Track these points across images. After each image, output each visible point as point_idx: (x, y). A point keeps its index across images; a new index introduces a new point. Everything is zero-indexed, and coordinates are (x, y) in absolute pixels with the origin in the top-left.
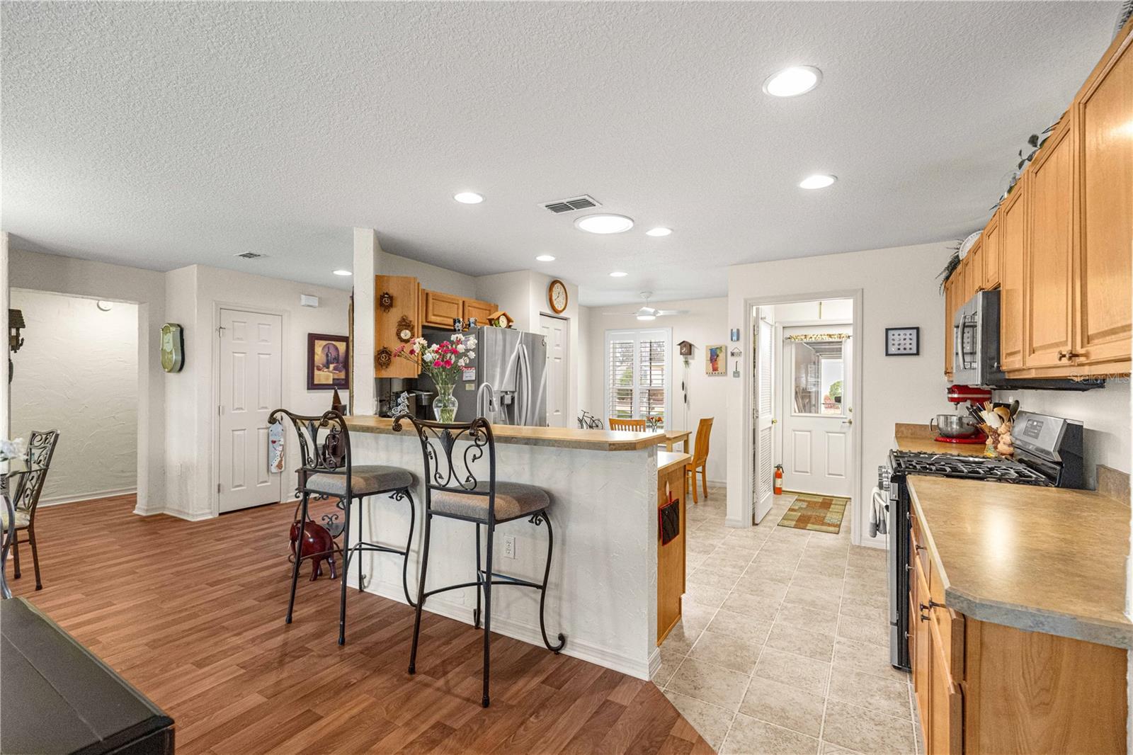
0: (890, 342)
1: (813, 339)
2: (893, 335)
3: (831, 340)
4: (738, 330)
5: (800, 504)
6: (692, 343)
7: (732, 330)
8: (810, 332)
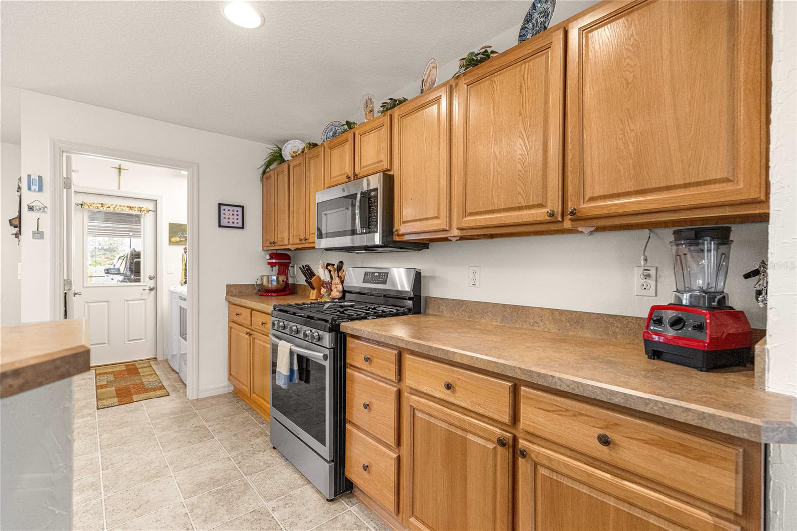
0: (222, 216)
2: (224, 210)
3: (131, 212)
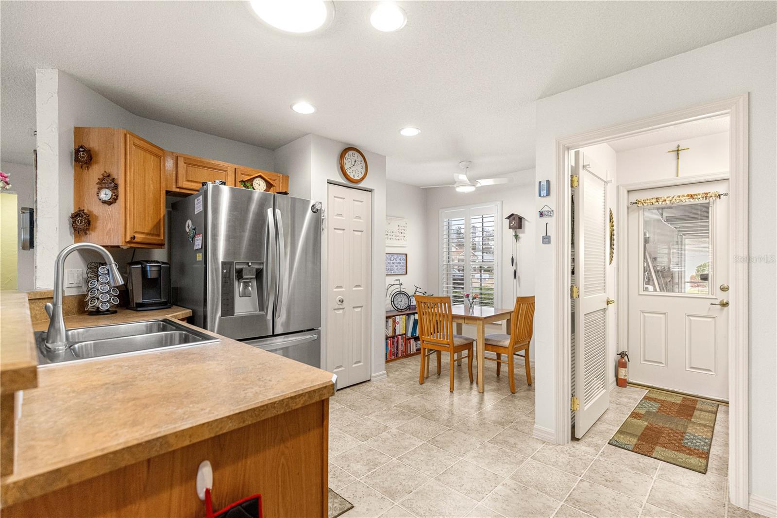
1: (668, 202)
4: (548, 182)
5: (648, 404)
6: (522, 215)
7: (540, 183)
8: (663, 194)
